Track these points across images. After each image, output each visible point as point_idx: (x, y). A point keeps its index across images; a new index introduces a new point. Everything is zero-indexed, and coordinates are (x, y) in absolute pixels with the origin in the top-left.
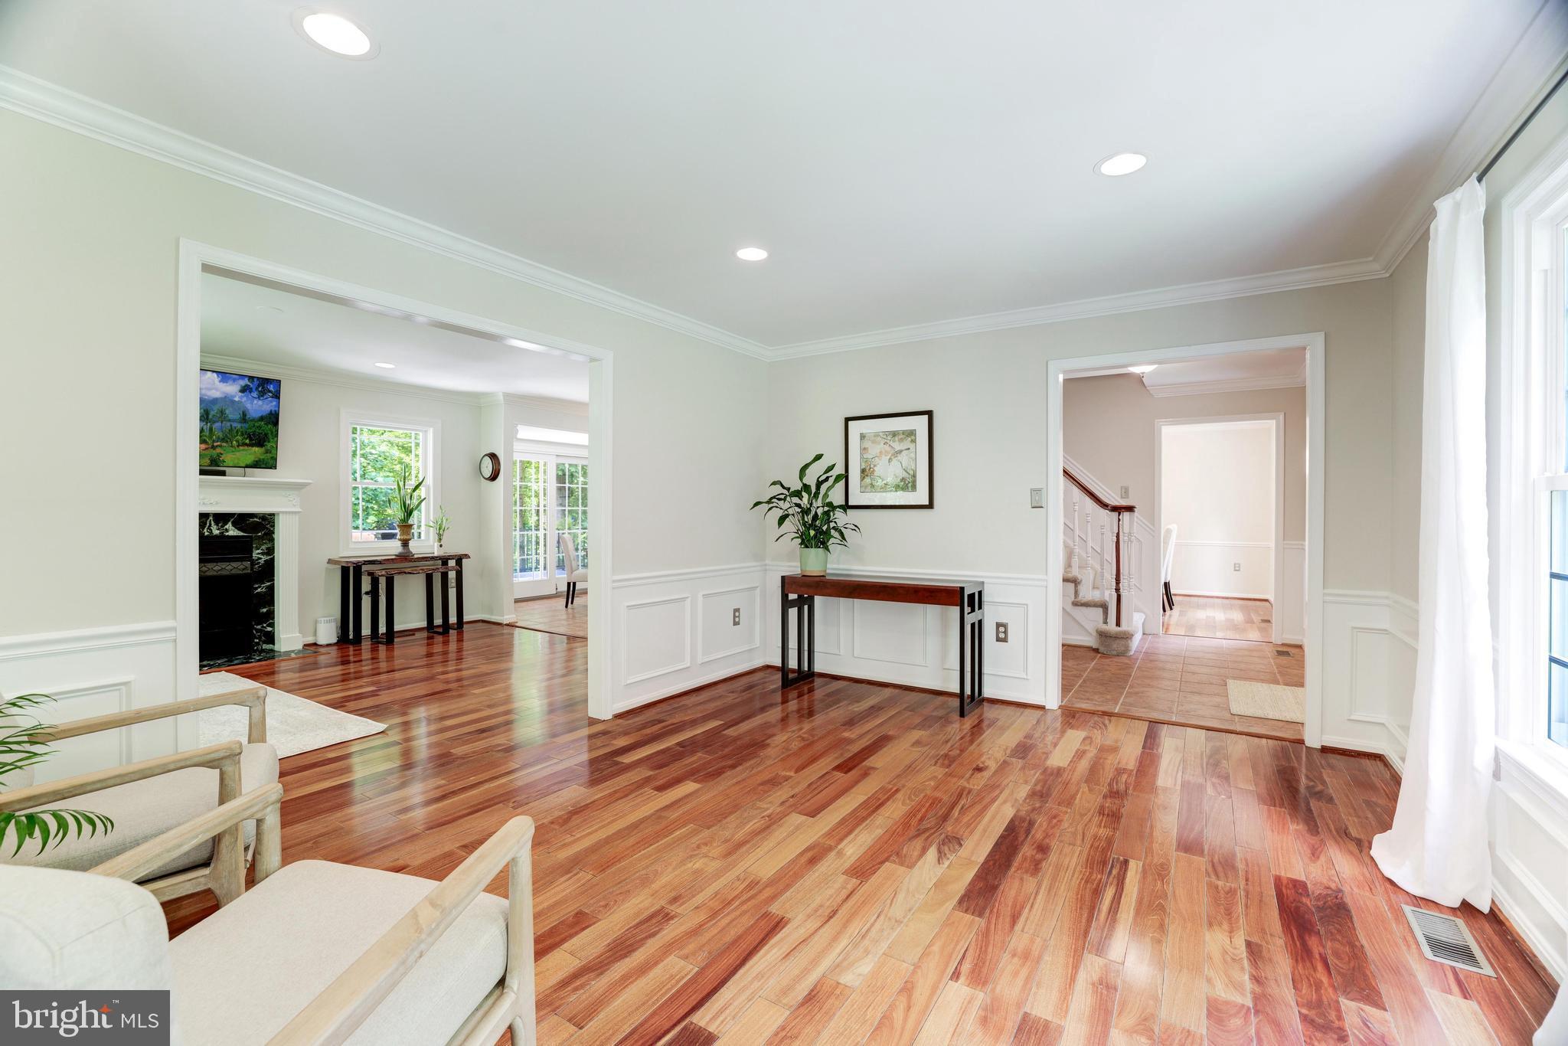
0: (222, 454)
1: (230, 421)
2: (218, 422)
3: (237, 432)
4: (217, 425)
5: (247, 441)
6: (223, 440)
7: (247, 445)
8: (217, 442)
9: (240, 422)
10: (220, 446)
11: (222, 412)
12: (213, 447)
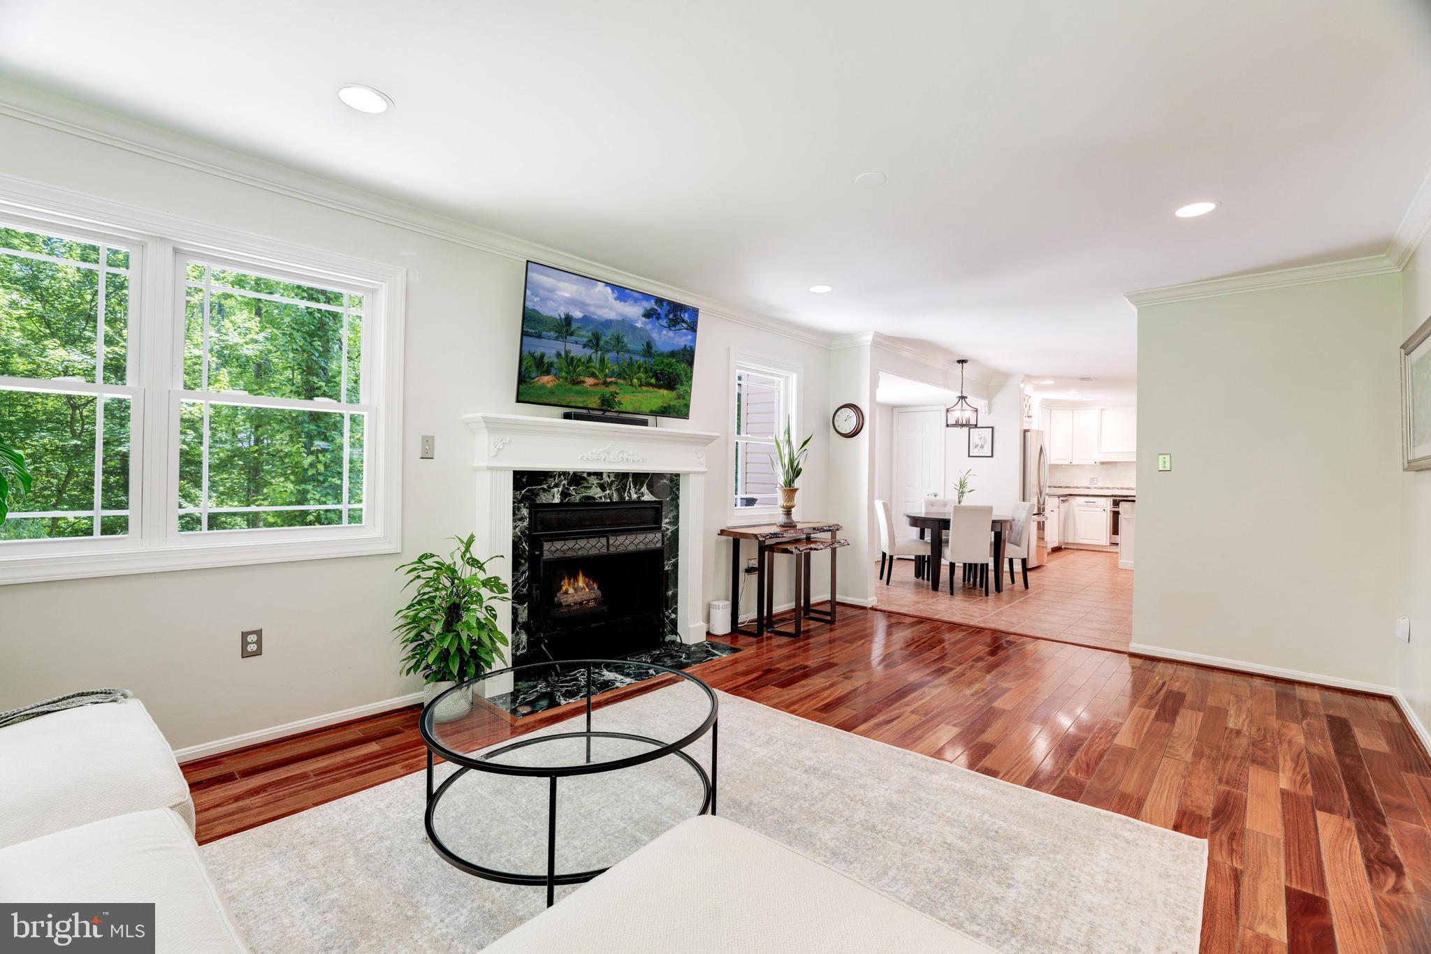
0: (617, 394)
1: (629, 351)
2: (612, 351)
3: (639, 368)
4: (610, 356)
5: (653, 381)
6: (619, 376)
7: (651, 385)
8: (611, 377)
9: (644, 356)
10: (616, 383)
11: (619, 339)
12: (606, 384)
